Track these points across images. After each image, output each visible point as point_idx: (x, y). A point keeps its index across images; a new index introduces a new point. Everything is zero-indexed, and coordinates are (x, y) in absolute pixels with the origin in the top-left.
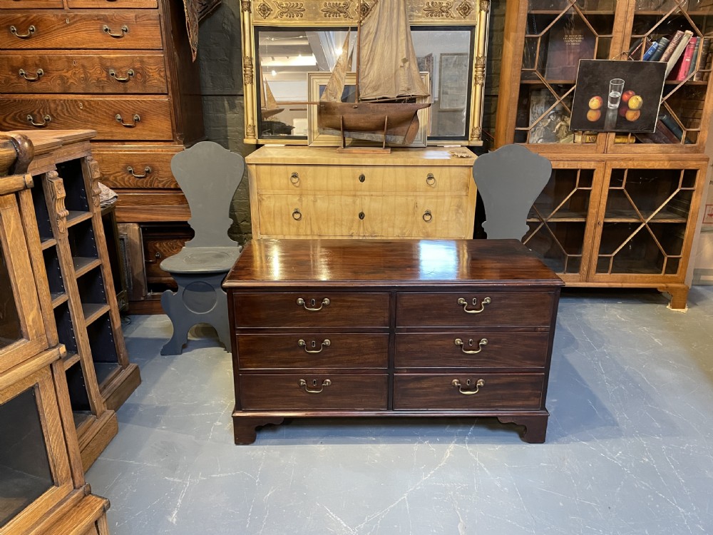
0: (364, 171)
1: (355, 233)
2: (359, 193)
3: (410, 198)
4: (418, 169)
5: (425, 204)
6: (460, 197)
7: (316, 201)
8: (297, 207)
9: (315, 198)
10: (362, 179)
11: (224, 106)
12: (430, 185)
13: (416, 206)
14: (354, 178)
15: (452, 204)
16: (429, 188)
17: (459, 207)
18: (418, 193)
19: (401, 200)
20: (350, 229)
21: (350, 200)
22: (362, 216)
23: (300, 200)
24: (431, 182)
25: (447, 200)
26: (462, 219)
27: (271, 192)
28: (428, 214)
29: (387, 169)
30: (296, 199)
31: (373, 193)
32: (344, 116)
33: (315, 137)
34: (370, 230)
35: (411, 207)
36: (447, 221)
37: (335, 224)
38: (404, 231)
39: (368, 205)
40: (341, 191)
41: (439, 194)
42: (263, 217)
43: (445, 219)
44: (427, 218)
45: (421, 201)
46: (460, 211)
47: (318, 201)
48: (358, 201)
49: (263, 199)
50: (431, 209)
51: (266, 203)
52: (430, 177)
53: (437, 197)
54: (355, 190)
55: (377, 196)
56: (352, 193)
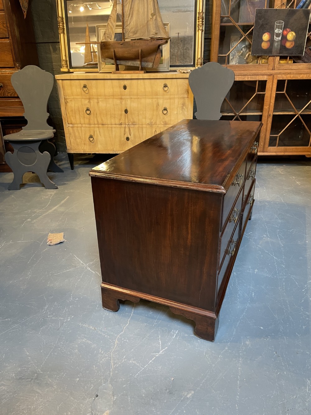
0: (126, 83)
1: (123, 123)
2: (123, 97)
3: (154, 100)
4: (158, 81)
5: (164, 103)
6: (184, 98)
7: (99, 102)
8: (88, 106)
9: (98, 100)
10: (125, 88)
11: (50, 49)
12: (165, 91)
13: (158, 105)
14: (120, 87)
15: (179, 103)
16: (165, 93)
17: (184, 104)
18: (159, 97)
19: (148, 101)
20: (120, 120)
21: (118, 102)
22: (126, 111)
23: (89, 102)
24: (166, 89)
25: (176, 101)
26: (186, 113)
27: (72, 97)
28: (165, 109)
29: (139, 81)
30: (87, 101)
31: (132, 97)
32: (115, 50)
33: (103, 66)
34: (132, 120)
35: (155, 106)
36: (177, 114)
37: (111, 117)
38: (152, 121)
39: (131, 105)
40: (113, 96)
41: (171, 97)
42: (69, 113)
43: (176, 113)
44: (165, 112)
45: (161, 101)
46: (184, 107)
47: (100, 102)
48: (123, 103)
49: (68, 102)
50: (167, 106)
51: (69, 104)
52: (165, 86)
53: (170, 98)
54: (122, 95)
55: (135, 99)
56: (120, 97)
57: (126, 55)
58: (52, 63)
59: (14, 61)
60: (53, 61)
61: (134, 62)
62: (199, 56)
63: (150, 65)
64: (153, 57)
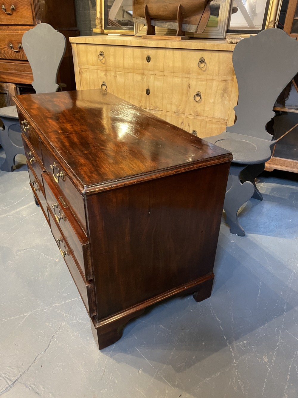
0: (151, 52)
1: (143, 106)
2: (146, 72)
3: (184, 80)
4: (192, 53)
5: (197, 85)
6: (226, 81)
7: (116, 77)
8: (104, 80)
9: (115, 74)
10: (149, 59)
12: (201, 68)
13: (189, 87)
14: (142, 58)
15: (219, 88)
16: (200, 71)
17: (225, 90)
18: (191, 76)
19: (177, 80)
20: (140, 102)
21: (139, 77)
22: (148, 92)
23: (106, 75)
24: (202, 65)
25: (215, 83)
26: (226, 103)
27: (87, 67)
28: (198, 95)
29: (168, 51)
30: (102, 74)
31: (157, 73)
33: (141, 28)
34: (154, 104)
35: (185, 88)
36: (214, 103)
37: (129, 97)
38: (179, 108)
39: (155, 84)
40: (133, 69)
41: (208, 77)
42: (83, 87)
43: (212, 101)
44: (198, 98)
45: (193, 83)
46: (226, 95)
47: (118, 76)
48: (145, 79)
49: (82, 72)
50: (202, 91)
51: (84, 75)
52: (202, 61)
53: (207, 80)
54: (144, 69)
55: (159, 76)
56: (141, 71)
57: (161, 13)
58: (90, 21)
59: (33, 17)
60: (91, 19)
61: (172, 23)
62: (272, 19)
63: (192, 28)
64: (198, 17)
